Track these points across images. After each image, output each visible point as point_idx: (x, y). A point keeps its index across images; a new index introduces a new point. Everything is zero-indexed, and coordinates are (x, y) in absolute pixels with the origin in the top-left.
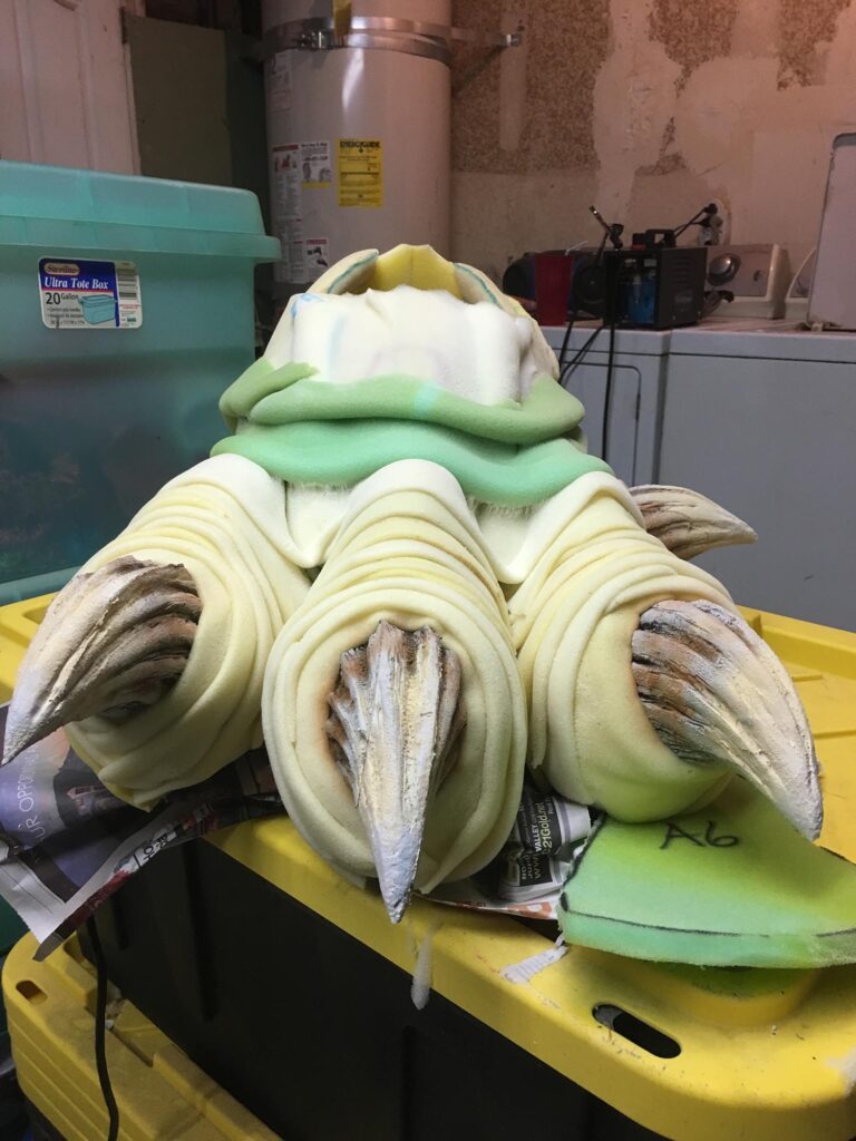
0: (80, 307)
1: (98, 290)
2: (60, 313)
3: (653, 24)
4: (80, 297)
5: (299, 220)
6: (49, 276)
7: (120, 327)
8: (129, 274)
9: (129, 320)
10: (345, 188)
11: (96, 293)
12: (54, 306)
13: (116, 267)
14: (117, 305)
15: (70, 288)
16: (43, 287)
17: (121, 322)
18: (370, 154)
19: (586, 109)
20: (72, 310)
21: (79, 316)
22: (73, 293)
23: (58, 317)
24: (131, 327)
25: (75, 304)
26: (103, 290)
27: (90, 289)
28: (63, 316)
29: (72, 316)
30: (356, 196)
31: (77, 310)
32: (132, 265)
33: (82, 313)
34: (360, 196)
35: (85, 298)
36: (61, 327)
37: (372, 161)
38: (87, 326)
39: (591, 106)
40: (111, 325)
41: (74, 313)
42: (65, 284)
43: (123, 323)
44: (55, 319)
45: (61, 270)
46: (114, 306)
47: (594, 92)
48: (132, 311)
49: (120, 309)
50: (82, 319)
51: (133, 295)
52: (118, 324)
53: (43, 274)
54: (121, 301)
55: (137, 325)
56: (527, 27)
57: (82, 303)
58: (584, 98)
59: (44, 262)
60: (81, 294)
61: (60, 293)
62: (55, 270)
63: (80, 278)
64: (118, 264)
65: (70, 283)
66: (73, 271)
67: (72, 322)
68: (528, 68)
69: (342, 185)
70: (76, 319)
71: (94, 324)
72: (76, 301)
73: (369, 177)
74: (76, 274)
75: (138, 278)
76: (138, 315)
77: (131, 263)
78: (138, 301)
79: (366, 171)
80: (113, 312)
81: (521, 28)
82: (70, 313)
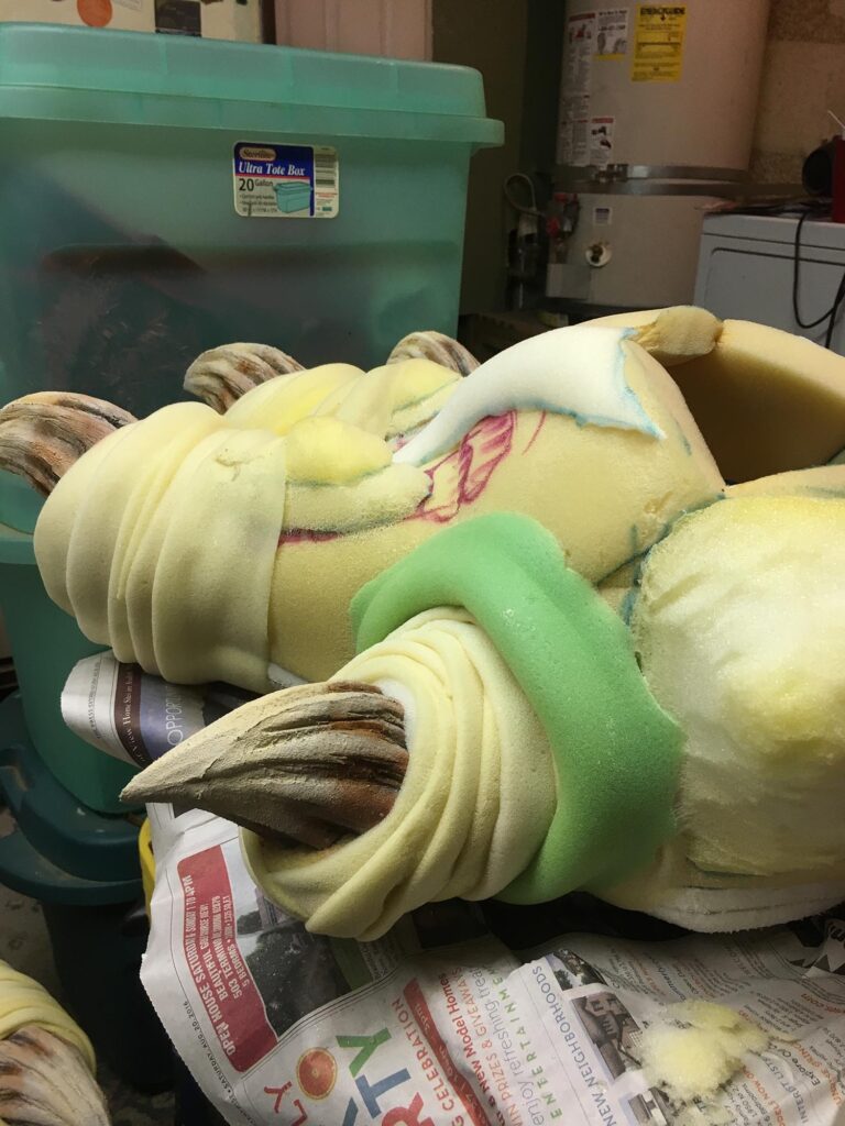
0: (274, 194)
1: (294, 176)
2: (253, 200)
4: (274, 185)
5: (587, 96)
6: (244, 161)
7: (314, 216)
8: (328, 160)
9: (324, 209)
10: (641, 61)
11: (293, 179)
12: (247, 192)
13: (315, 152)
14: (313, 192)
15: (264, 173)
16: (237, 172)
17: (316, 211)
18: (674, 22)
20: (266, 198)
21: (271, 204)
22: (268, 179)
23: (250, 204)
24: (326, 216)
25: (268, 191)
26: (299, 177)
27: (286, 175)
28: (255, 203)
29: (266, 204)
30: (651, 69)
31: (272, 198)
32: (332, 150)
33: (275, 201)
34: (656, 69)
35: (280, 185)
36: (254, 214)
37: (674, 29)
38: (280, 214)
40: (305, 214)
41: (268, 201)
42: (260, 170)
43: (318, 213)
44: (247, 206)
45: (256, 155)
46: (309, 193)
48: (329, 199)
49: (316, 197)
50: (276, 207)
51: (331, 182)
52: (312, 212)
53: (238, 159)
54: (317, 189)
55: (332, 214)
57: (276, 190)
59: (239, 146)
60: (276, 181)
61: (254, 179)
62: (248, 154)
63: (276, 164)
64: (317, 149)
65: (265, 169)
66: (268, 155)
67: (265, 210)
69: (637, 57)
70: (269, 207)
71: (287, 212)
72: (270, 188)
73: (669, 49)
74: (272, 159)
75: (337, 164)
76: (335, 204)
77: (331, 148)
78: (335, 189)
79: (667, 41)
80: (308, 199)
82: (263, 200)
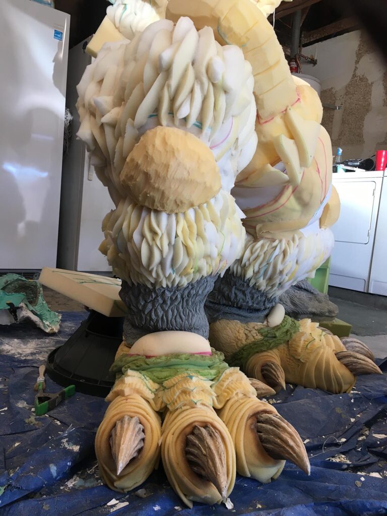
3: (384, 102)
19: (361, 126)
39: (363, 126)
47: (364, 122)
56: (344, 104)
58: (361, 123)
68: (343, 115)
81: (342, 104)
